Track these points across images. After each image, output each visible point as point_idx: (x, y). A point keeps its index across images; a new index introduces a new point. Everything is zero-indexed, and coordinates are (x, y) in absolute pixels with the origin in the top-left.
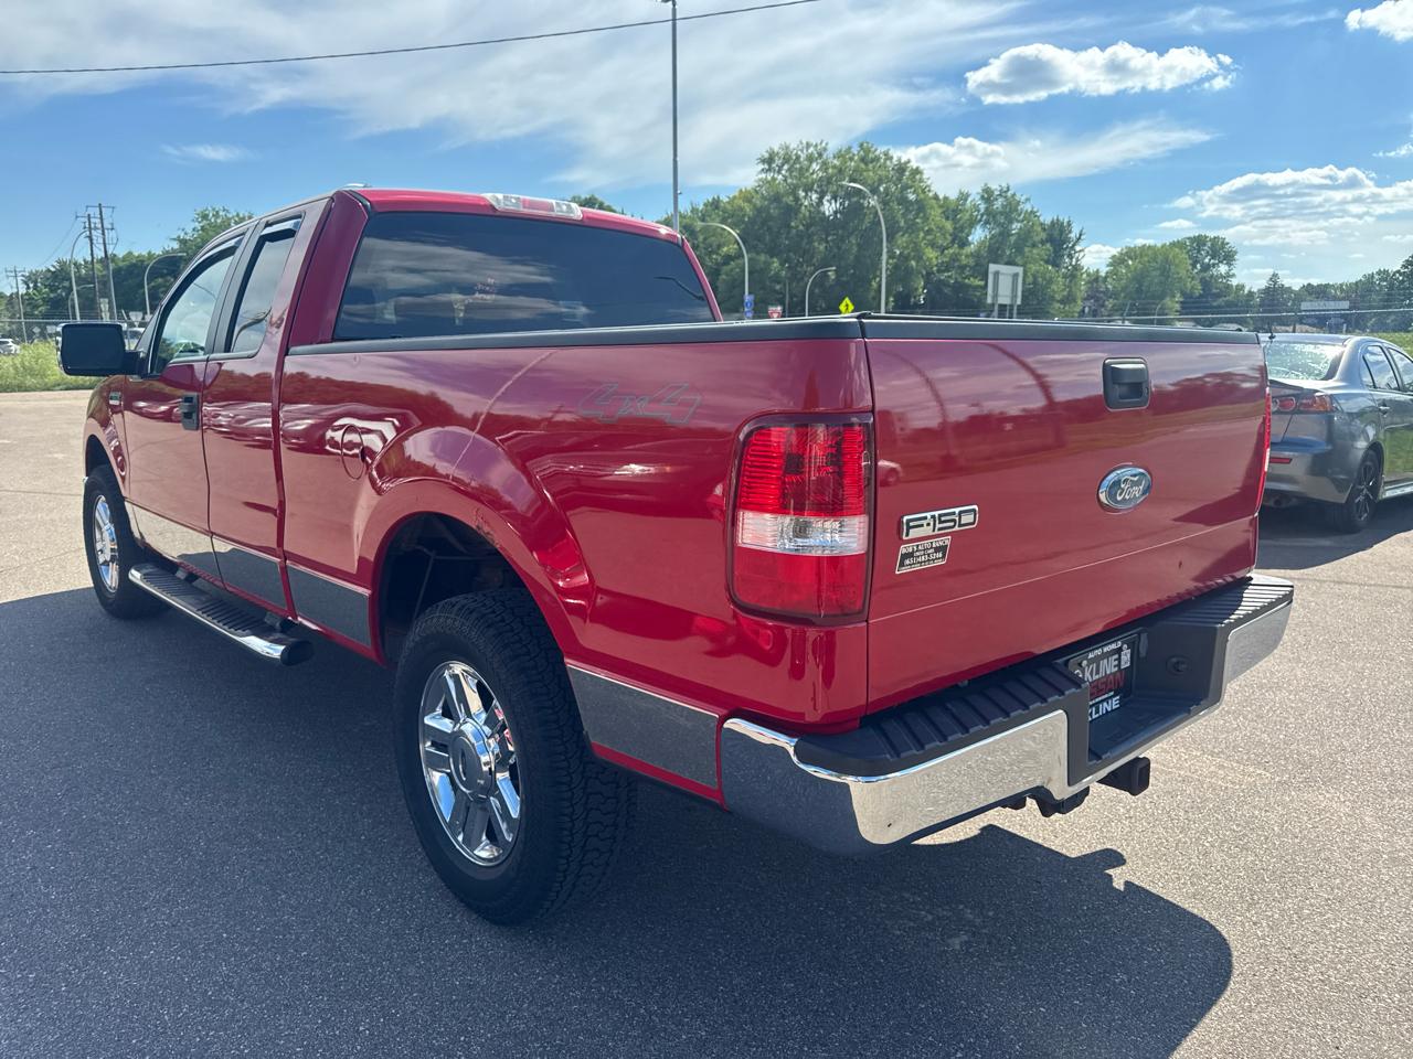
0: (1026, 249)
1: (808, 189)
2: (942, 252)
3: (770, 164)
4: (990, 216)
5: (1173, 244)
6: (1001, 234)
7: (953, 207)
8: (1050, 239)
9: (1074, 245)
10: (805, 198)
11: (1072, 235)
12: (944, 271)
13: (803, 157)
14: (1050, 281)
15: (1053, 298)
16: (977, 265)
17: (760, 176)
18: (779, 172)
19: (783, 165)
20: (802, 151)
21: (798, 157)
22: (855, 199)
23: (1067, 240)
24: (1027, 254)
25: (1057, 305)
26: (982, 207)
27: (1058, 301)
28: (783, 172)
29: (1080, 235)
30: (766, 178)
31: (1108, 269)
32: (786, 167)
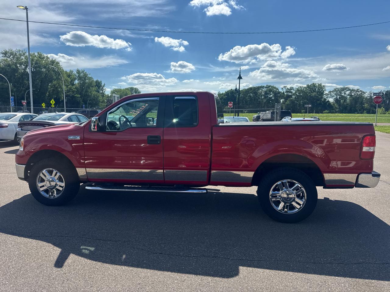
0: (91, 88)
1: (21, 64)
2: (67, 87)
3: (5, 55)
4: (80, 78)
5: (126, 89)
6: (83, 83)
7: (69, 74)
8: (97, 85)
9: (103, 88)
10: (20, 66)
11: (102, 85)
12: (68, 92)
13: (18, 54)
14: (98, 97)
15: (99, 101)
16: (77, 91)
17: (2, 58)
18: (9, 58)
19: (11, 56)
20: (17, 52)
21: (16, 54)
22: (38, 69)
23: (101, 86)
24: (91, 89)
25: (101, 103)
26: (77, 75)
27: (101, 102)
28: (11, 58)
29: (104, 85)
30: (4, 59)
31: (111, 94)
32: (12, 56)
